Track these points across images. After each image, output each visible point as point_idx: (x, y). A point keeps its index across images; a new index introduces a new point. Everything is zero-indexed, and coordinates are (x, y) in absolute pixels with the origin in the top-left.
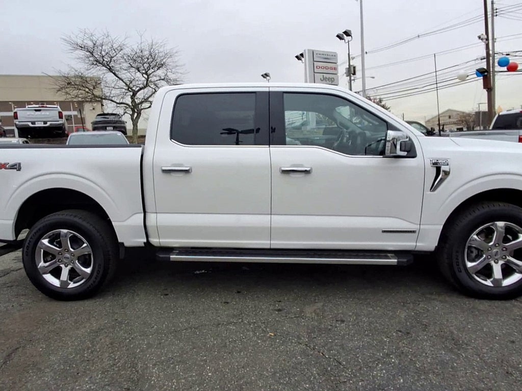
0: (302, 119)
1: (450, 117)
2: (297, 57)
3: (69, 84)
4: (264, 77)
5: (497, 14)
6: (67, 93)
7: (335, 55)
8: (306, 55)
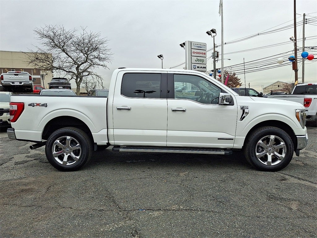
0: (183, 85)
1: (279, 86)
2: (181, 45)
3: (37, 59)
4: (159, 58)
5: (307, 22)
6: (36, 64)
7: (205, 45)
8: (187, 44)
